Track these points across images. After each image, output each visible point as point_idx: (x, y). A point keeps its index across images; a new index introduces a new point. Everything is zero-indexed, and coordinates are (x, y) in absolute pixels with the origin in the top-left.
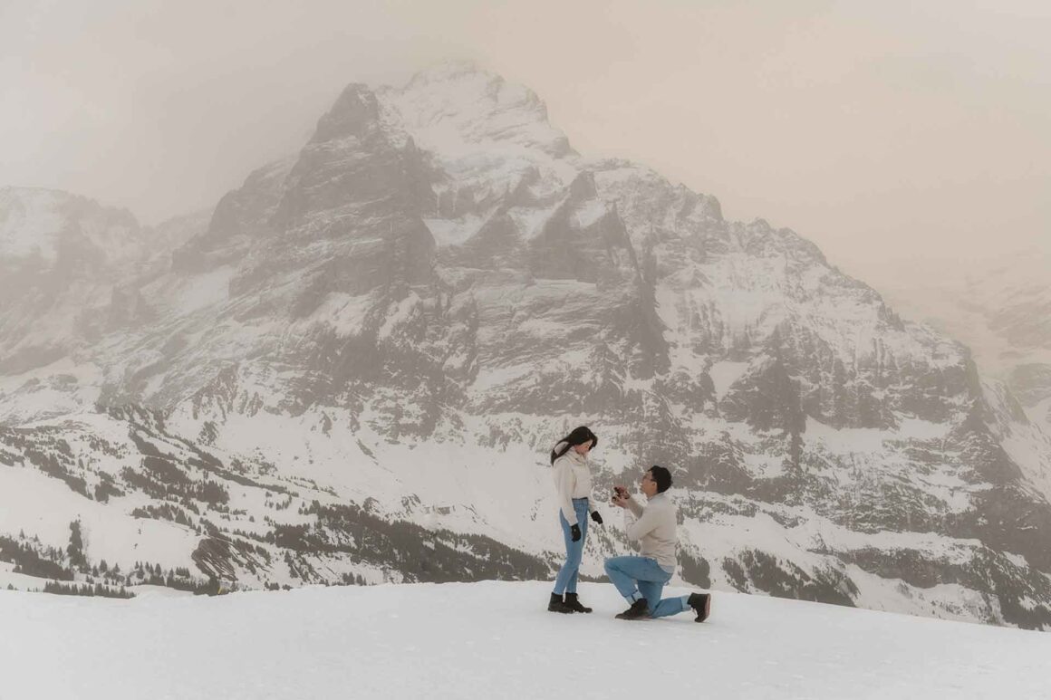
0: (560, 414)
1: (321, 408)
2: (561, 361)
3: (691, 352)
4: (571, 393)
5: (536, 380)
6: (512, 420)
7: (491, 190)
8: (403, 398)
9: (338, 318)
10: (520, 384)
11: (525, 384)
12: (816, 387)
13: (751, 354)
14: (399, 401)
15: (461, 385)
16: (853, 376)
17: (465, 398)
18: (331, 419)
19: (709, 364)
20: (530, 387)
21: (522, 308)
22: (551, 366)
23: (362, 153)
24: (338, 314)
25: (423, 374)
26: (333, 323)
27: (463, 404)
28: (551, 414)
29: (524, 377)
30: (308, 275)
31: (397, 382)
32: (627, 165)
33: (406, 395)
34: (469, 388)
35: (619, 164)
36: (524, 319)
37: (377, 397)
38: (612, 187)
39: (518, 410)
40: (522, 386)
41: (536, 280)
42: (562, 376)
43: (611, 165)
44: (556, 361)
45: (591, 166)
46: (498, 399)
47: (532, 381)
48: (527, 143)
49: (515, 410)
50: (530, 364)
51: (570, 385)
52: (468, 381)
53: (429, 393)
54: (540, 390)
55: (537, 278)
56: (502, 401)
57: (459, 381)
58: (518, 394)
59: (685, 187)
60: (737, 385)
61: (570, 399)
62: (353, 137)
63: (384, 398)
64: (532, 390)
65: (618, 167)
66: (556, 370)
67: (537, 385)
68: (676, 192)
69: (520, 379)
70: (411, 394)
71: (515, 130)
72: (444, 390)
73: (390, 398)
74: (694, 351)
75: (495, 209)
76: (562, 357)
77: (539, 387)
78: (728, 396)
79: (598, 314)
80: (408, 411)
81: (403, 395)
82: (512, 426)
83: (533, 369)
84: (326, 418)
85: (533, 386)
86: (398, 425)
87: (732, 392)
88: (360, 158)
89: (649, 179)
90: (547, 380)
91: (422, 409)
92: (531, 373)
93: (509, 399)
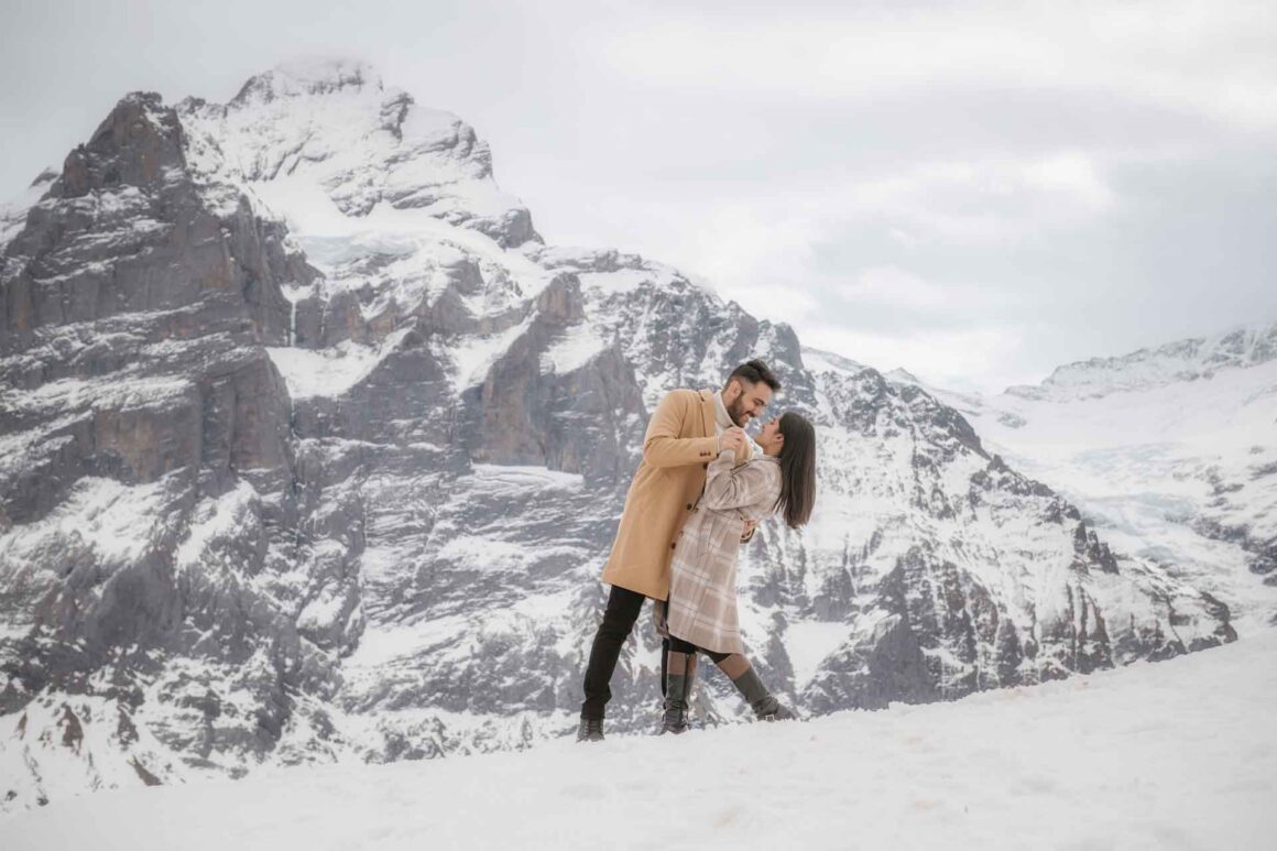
0: (515, 712)
1: (60, 697)
2: (517, 616)
3: (750, 602)
4: (537, 673)
5: (472, 648)
6: (427, 721)
7: (393, 301)
8: (221, 680)
9: (97, 527)
10: (441, 655)
11: (451, 655)
12: (969, 669)
13: (857, 608)
14: (215, 686)
15: (332, 655)
16: (1032, 651)
17: (339, 682)
18: (80, 718)
19: (780, 622)
20: (461, 661)
21: (445, 515)
22: (498, 622)
23: (153, 222)
24: (98, 518)
25: (260, 635)
26: (88, 538)
27: (335, 692)
28: (500, 711)
29: (450, 643)
30: (41, 442)
31: (211, 650)
32: (637, 264)
33: (227, 673)
34: (345, 662)
35: (621, 261)
36: (448, 535)
37: (173, 677)
38: (608, 302)
39: (439, 703)
40: (446, 659)
41: (474, 466)
42: (520, 641)
43: (607, 263)
44: (505, 612)
45: (572, 263)
46: (402, 682)
47: (463, 650)
48: (455, 217)
49: (434, 702)
50: (459, 618)
51: (534, 658)
52: (345, 648)
53: (271, 670)
54: (479, 666)
55: (476, 461)
56: (408, 686)
57: (325, 648)
58: (441, 674)
59: (738, 309)
60: (832, 664)
61: (533, 684)
62: (132, 191)
63: (185, 679)
64: (463, 666)
65: (620, 267)
66: (509, 631)
67: (475, 656)
68: (722, 314)
69: (441, 646)
70: (237, 671)
71: (433, 192)
72: (297, 667)
73: (197, 679)
74: (755, 599)
75: (399, 336)
76: (520, 606)
77: (478, 661)
78: (814, 682)
79: (586, 529)
80: (230, 705)
81: (220, 674)
82: (427, 734)
83: (463, 627)
84: (69, 715)
85: (465, 659)
86: (210, 730)
87: (823, 676)
88: (147, 229)
89: (675, 292)
90: (494, 648)
91: (257, 699)
92: (462, 635)
93: (421, 683)
